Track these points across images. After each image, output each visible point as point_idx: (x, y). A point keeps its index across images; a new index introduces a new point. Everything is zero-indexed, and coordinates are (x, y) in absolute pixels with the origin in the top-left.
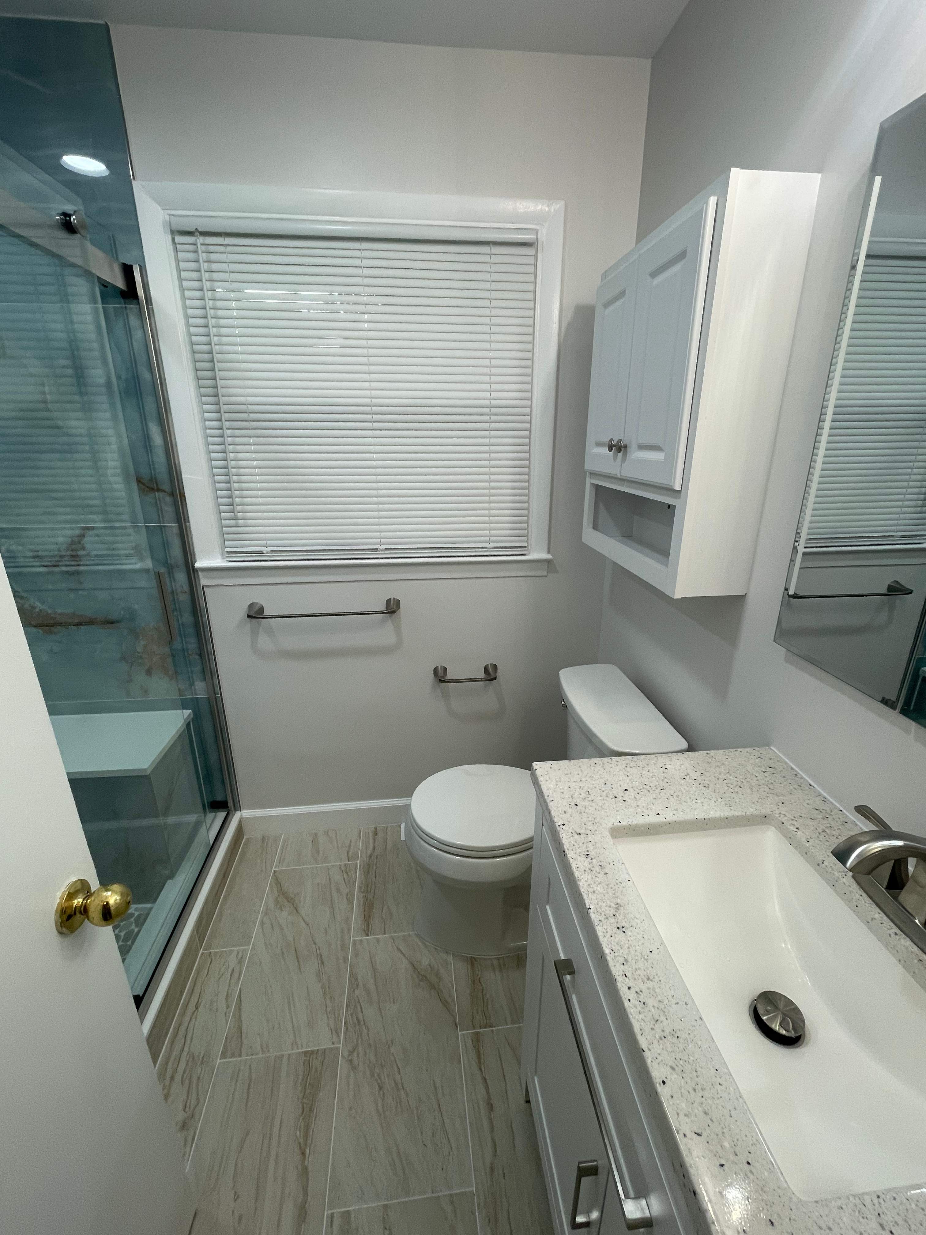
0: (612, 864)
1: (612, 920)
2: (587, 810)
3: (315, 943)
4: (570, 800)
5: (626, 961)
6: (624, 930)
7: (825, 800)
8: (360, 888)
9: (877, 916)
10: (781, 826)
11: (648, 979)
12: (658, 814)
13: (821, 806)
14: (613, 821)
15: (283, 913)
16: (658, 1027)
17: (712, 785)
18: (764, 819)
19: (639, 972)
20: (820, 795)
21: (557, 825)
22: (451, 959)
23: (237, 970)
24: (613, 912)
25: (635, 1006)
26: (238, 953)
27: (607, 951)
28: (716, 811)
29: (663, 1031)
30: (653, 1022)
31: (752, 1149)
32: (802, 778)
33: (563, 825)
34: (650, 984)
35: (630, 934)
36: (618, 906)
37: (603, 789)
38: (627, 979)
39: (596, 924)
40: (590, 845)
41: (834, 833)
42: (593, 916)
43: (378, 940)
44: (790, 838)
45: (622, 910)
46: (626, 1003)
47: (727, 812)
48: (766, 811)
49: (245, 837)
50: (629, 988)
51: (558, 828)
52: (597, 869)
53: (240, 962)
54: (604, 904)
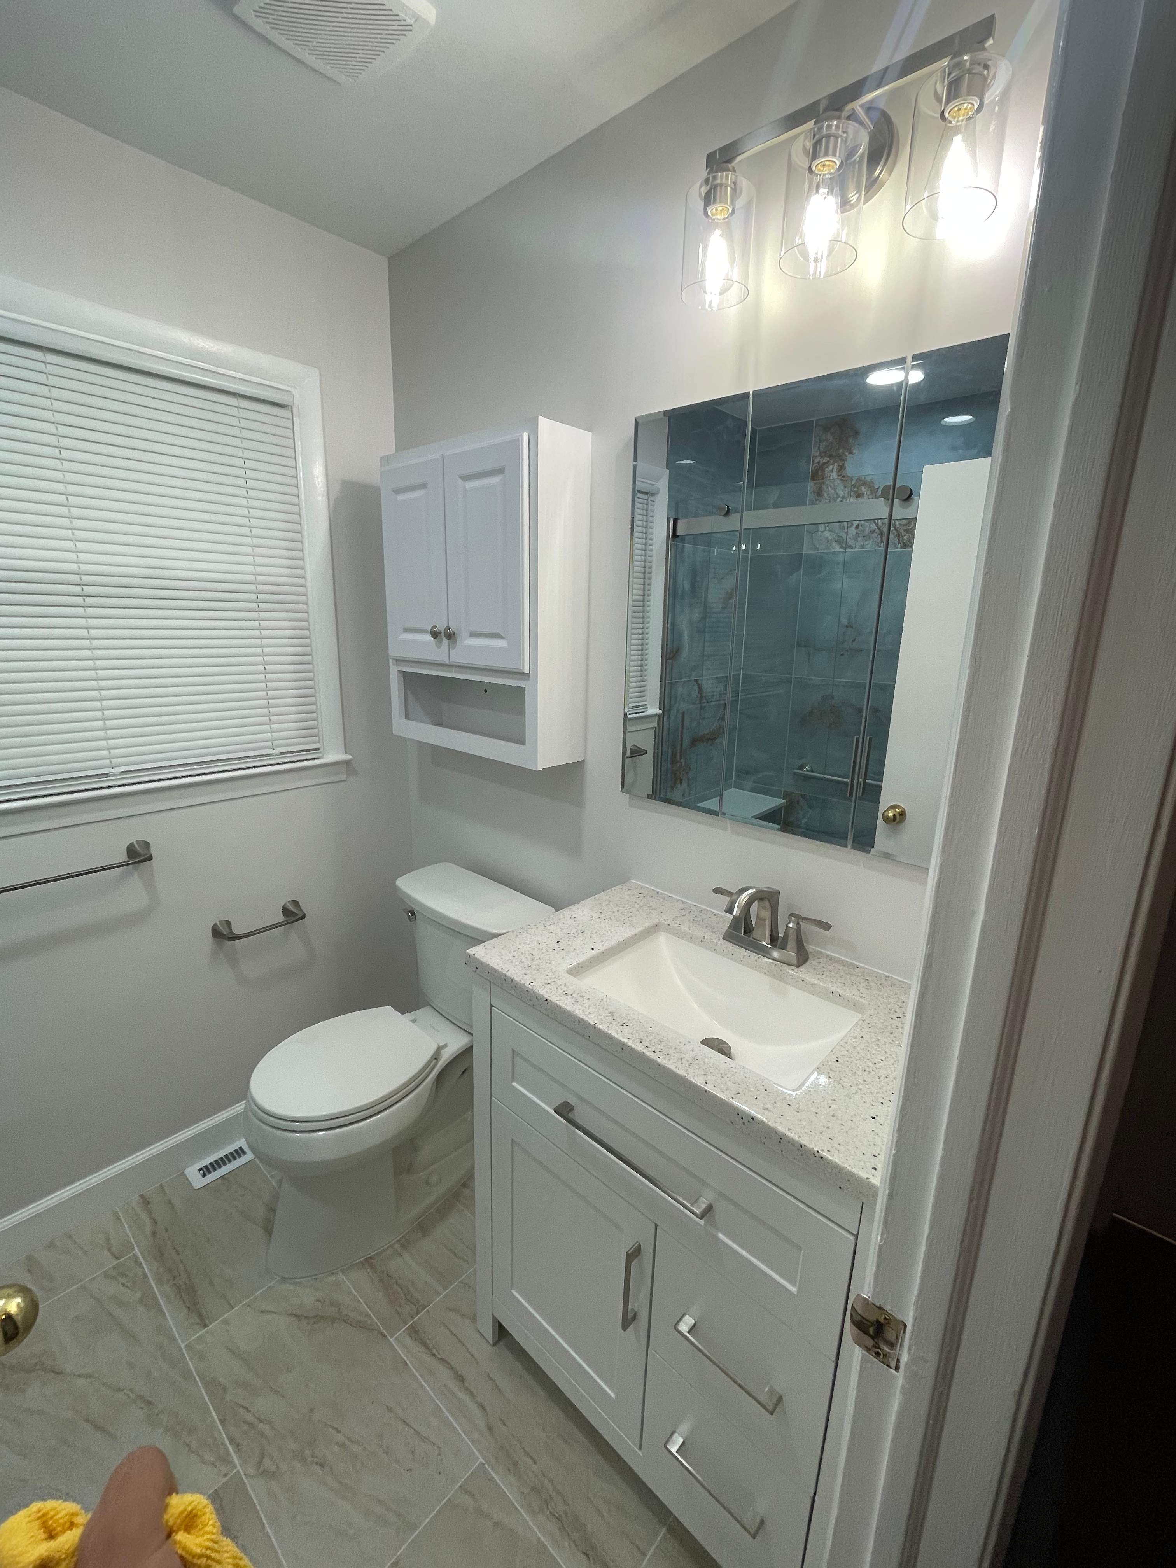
0: (587, 992)
1: (615, 1023)
2: (541, 966)
4: (522, 965)
5: (641, 1039)
6: (626, 1024)
7: (683, 902)
8: (159, 1281)
9: (746, 954)
10: (668, 929)
11: (661, 1042)
12: (593, 949)
13: (683, 906)
14: (566, 964)
15: (28, 1392)
16: (684, 1061)
17: (613, 918)
18: (657, 927)
19: (653, 1041)
20: (678, 901)
21: (527, 985)
24: (611, 1019)
25: (665, 1059)
27: (626, 1041)
28: (627, 933)
29: (688, 1061)
30: (680, 1060)
31: (763, 1084)
32: (661, 894)
33: (532, 983)
34: (663, 1044)
35: (631, 1025)
36: (612, 1014)
37: (541, 948)
38: (650, 1049)
39: (607, 1030)
40: (563, 987)
41: (699, 919)
42: (601, 1027)
43: (226, 1322)
44: (677, 934)
45: (616, 1015)
46: (659, 1060)
47: (635, 931)
48: (655, 921)
50: (654, 1052)
51: (530, 987)
52: (580, 999)
54: (602, 1017)
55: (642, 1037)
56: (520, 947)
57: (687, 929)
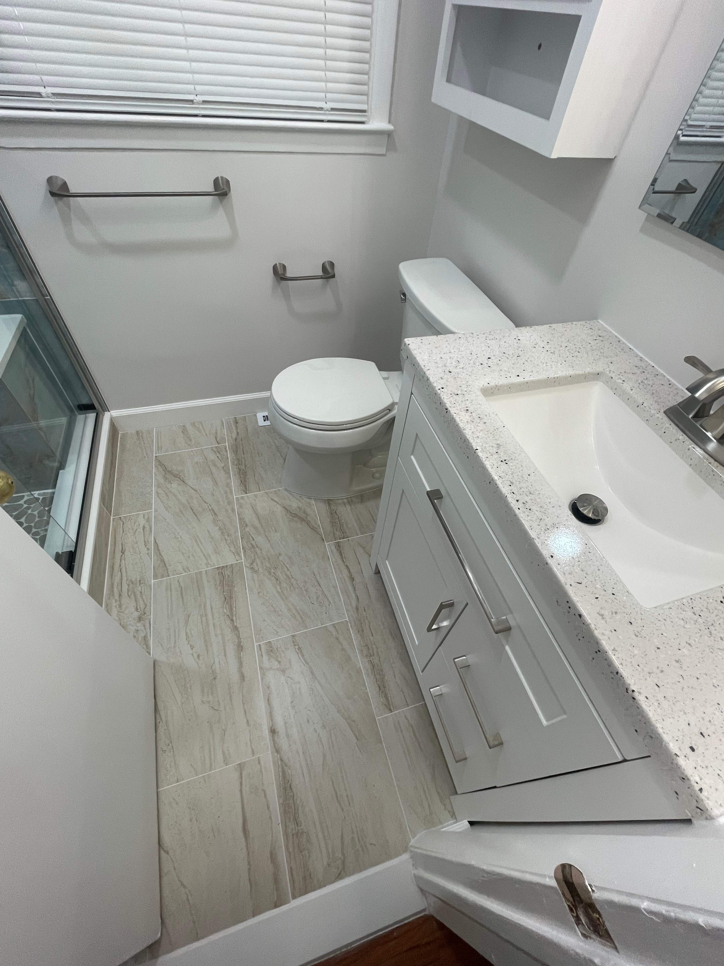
0: (488, 415)
1: (496, 456)
2: (460, 376)
3: (206, 503)
4: (444, 368)
5: (511, 483)
6: (506, 462)
8: (233, 463)
9: (681, 437)
10: (609, 381)
11: (530, 493)
12: (518, 376)
14: (483, 382)
15: (173, 485)
16: (542, 523)
17: (557, 352)
18: (597, 376)
19: (522, 490)
21: (437, 389)
22: (313, 502)
23: (147, 526)
24: (495, 450)
25: (524, 512)
26: (144, 515)
27: (496, 478)
28: (561, 372)
29: (546, 525)
30: (538, 521)
31: (615, 586)
32: (624, 343)
33: (443, 388)
34: (532, 497)
35: (511, 464)
36: (499, 446)
37: (470, 358)
38: (515, 496)
39: (484, 460)
40: (468, 402)
41: (650, 383)
42: (480, 454)
43: (256, 496)
44: (616, 390)
45: (502, 448)
46: (517, 511)
47: (571, 372)
48: (599, 369)
49: (120, 433)
50: (517, 501)
51: (439, 391)
52: (478, 420)
53: (148, 520)
54: (487, 446)
55: (514, 481)
56: (452, 351)
57: (628, 389)
